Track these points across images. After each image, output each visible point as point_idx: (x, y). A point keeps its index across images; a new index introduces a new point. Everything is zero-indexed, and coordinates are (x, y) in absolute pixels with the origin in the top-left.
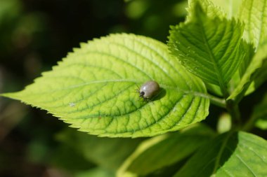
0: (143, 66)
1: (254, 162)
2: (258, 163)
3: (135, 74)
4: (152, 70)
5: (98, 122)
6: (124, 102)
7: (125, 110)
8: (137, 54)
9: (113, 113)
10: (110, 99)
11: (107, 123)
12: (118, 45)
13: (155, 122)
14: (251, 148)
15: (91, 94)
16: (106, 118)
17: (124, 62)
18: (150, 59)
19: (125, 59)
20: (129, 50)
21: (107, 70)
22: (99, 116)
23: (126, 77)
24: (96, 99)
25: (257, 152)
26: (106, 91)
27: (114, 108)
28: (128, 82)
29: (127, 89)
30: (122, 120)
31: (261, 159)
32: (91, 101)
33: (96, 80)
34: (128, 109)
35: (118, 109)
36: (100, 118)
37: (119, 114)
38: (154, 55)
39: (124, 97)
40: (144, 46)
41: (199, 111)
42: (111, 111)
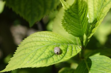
0: (48, 40)
1: (102, 63)
2: (104, 63)
3: (47, 43)
4: (52, 40)
5: (42, 62)
6: (49, 53)
7: (50, 55)
8: (43, 37)
9: (46, 57)
10: (42, 54)
11: (46, 61)
12: (35, 37)
13: (63, 57)
14: (98, 60)
15: (34, 56)
16: (45, 60)
17: (40, 41)
18: (49, 37)
19: (40, 40)
20: (40, 37)
21: (35, 46)
22: (42, 60)
23: (44, 45)
24: (37, 56)
25: (101, 60)
26: (39, 52)
27: (46, 56)
28: (45, 46)
29: (47, 48)
30: (51, 59)
31: (104, 62)
32: (35, 57)
33: (33, 51)
34: (51, 55)
35: (48, 56)
36: (42, 61)
37: (49, 58)
38: (50, 36)
39: (47, 51)
40: (45, 34)
41: (77, 49)
42: (45, 57)
